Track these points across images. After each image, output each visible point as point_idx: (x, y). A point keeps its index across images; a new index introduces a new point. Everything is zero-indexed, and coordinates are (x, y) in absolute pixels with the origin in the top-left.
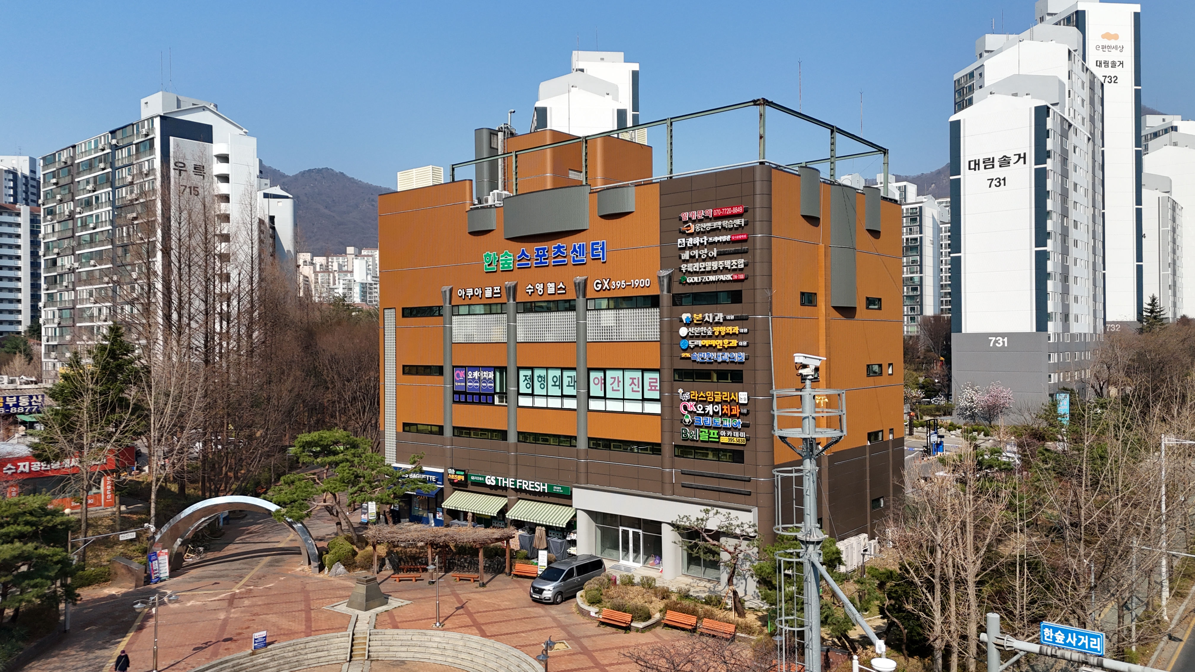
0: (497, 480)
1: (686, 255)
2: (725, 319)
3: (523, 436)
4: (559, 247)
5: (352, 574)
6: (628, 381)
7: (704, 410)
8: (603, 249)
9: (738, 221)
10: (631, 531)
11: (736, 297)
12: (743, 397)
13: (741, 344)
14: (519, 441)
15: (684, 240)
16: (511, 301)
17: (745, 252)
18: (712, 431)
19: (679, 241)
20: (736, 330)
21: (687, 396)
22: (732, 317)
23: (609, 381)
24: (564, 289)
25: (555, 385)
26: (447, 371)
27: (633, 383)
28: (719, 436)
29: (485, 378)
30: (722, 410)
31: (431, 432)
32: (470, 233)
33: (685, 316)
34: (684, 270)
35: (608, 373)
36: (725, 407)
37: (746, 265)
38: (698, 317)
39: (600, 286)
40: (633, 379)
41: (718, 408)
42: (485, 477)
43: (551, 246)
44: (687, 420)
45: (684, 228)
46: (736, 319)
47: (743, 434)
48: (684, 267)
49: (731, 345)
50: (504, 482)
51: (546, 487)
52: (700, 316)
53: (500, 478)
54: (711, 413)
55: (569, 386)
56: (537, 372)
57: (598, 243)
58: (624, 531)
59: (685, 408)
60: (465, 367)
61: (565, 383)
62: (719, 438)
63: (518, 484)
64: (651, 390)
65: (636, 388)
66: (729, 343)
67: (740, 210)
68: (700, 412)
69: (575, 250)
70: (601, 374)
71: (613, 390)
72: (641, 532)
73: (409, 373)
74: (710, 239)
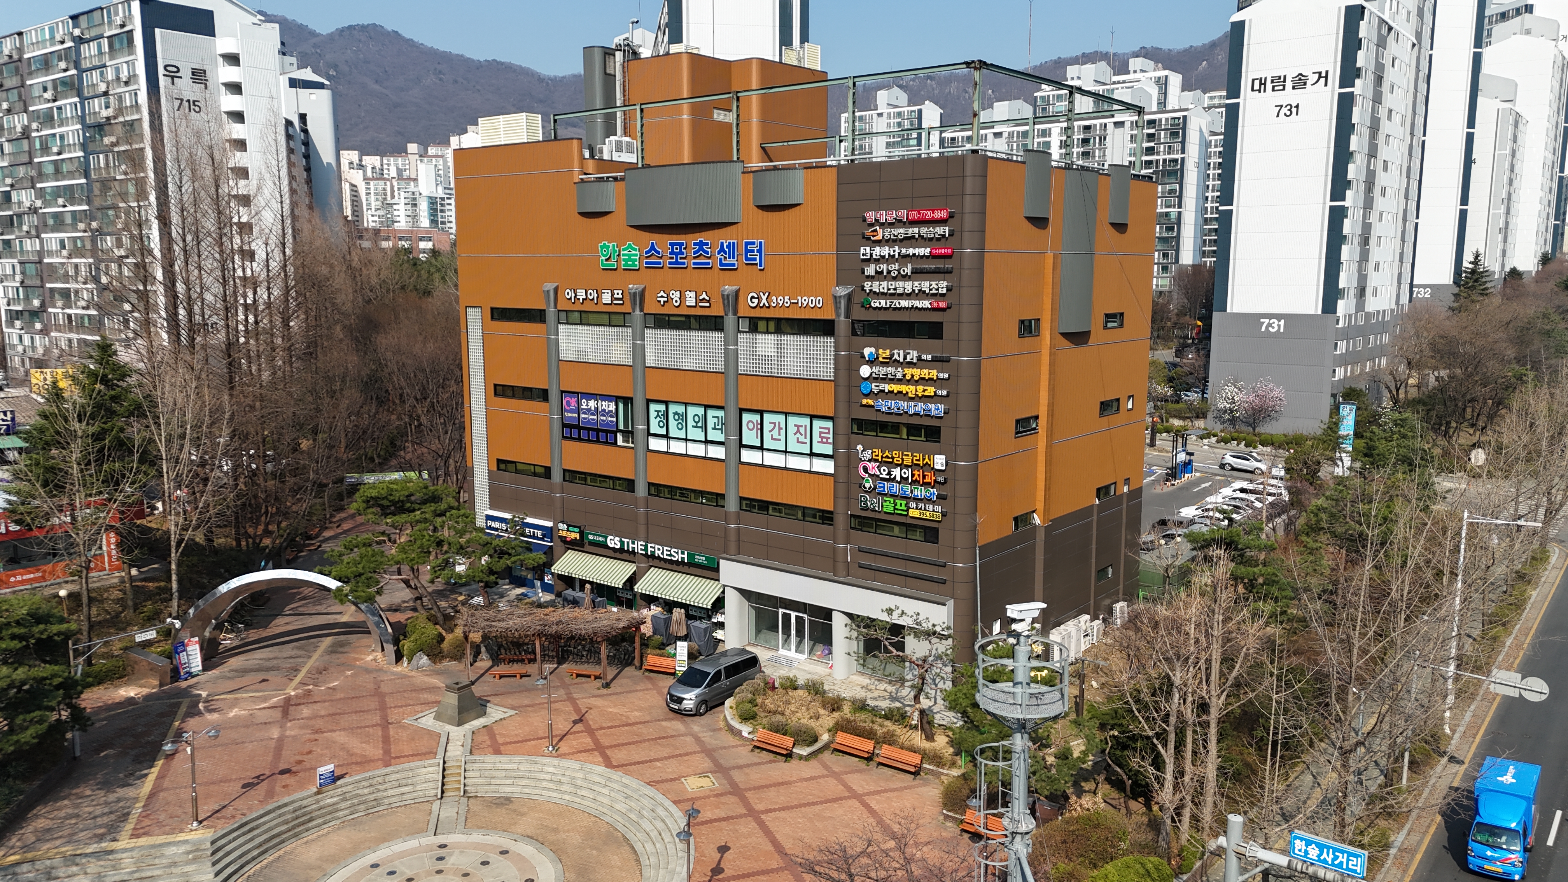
0: (622, 543)
1: (870, 270)
2: (919, 359)
3: (656, 489)
4: (701, 244)
5: (439, 666)
6: (792, 429)
7: (889, 473)
8: (760, 251)
9: (940, 230)
10: (793, 615)
11: (934, 331)
12: (940, 462)
13: (939, 393)
14: (649, 494)
15: (868, 249)
16: (638, 312)
17: (949, 272)
18: (898, 502)
19: (862, 250)
20: (934, 374)
21: (868, 454)
22: (929, 357)
23: (767, 427)
24: (708, 301)
25: (696, 427)
26: (554, 396)
27: (798, 431)
28: (908, 508)
29: (604, 410)
30: (913, 475)
31: (535, 474)
32: (580, 214)
33: (868, 351)
34: (867, 289)
35: (766, 416)
36: (916, 472)
37: (949, 289)
38: (884, 353)
39: (756, 301)
40: (798, 426)
41: (907, 473)
42: (606, 538)
43: (691, 240)
44: (867, 486)
45: (868, 232)
46: (934, 359)
47: (938, 508)
48: (867, 285)
49: (926, 393)
50: (631, 545)
51: (685, 556)
52: (888, 352)
53: (626, 540)
54: (898, 478)
55: (714, 429)
56: (673, 408)
57: (753, 243)
58: (784, 614)
59: (866, 470)
60: (578, 393)
61: (710, 425)
62: (907, 510)
63: (650, 549)
64: (822, 442)
65: (802, 439)
66: (924, 391)
67: (943, 214)
68: (884, 476)
69: (722, 250)
70: (758, 417)
71: (773, 439)
72: (806, 616)
73: (503, 395)
74: (904, 251)
